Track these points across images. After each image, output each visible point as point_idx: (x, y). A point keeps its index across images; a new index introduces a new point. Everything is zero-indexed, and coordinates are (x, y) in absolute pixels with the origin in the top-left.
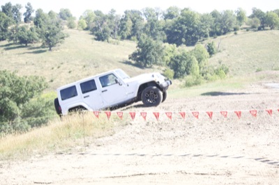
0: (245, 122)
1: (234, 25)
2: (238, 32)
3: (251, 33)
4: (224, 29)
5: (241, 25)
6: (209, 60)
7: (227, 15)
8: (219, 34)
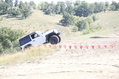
1: (104, 8)
2: (106, 11)
3: (111, 12)
5: (107, 8)
6: (93, 23)
7: (101, 4)
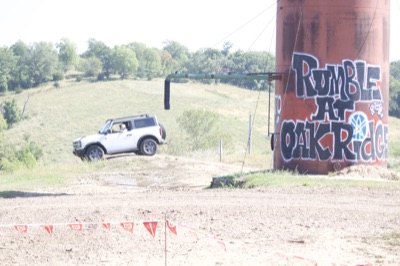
0: (62, 247)
4: (36, 76)
8: (26, 86)
